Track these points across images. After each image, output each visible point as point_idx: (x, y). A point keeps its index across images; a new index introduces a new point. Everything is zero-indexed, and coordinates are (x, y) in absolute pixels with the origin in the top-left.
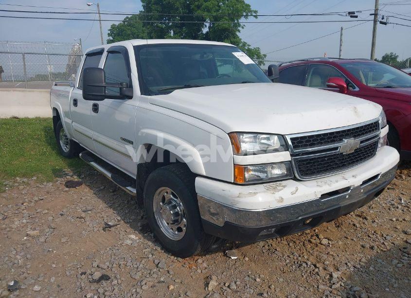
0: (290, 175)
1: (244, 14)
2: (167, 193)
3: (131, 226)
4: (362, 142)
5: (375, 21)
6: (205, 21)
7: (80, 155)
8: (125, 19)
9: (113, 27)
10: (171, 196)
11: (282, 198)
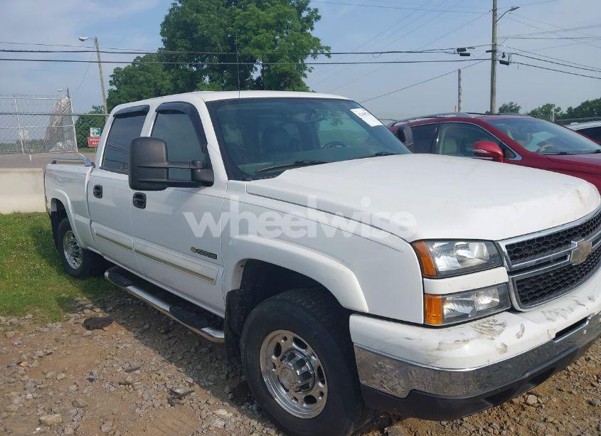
0: (505, 305)
1: (312, 51)
2: (285, 339)
3: (215, 394)
4: (593, 244)
5: (494, 61)
6: (255, 61)
7: (107, 274)
8: (135, 60)
9: (117, 71)
10: (294, 345)
11: (506, 346)
